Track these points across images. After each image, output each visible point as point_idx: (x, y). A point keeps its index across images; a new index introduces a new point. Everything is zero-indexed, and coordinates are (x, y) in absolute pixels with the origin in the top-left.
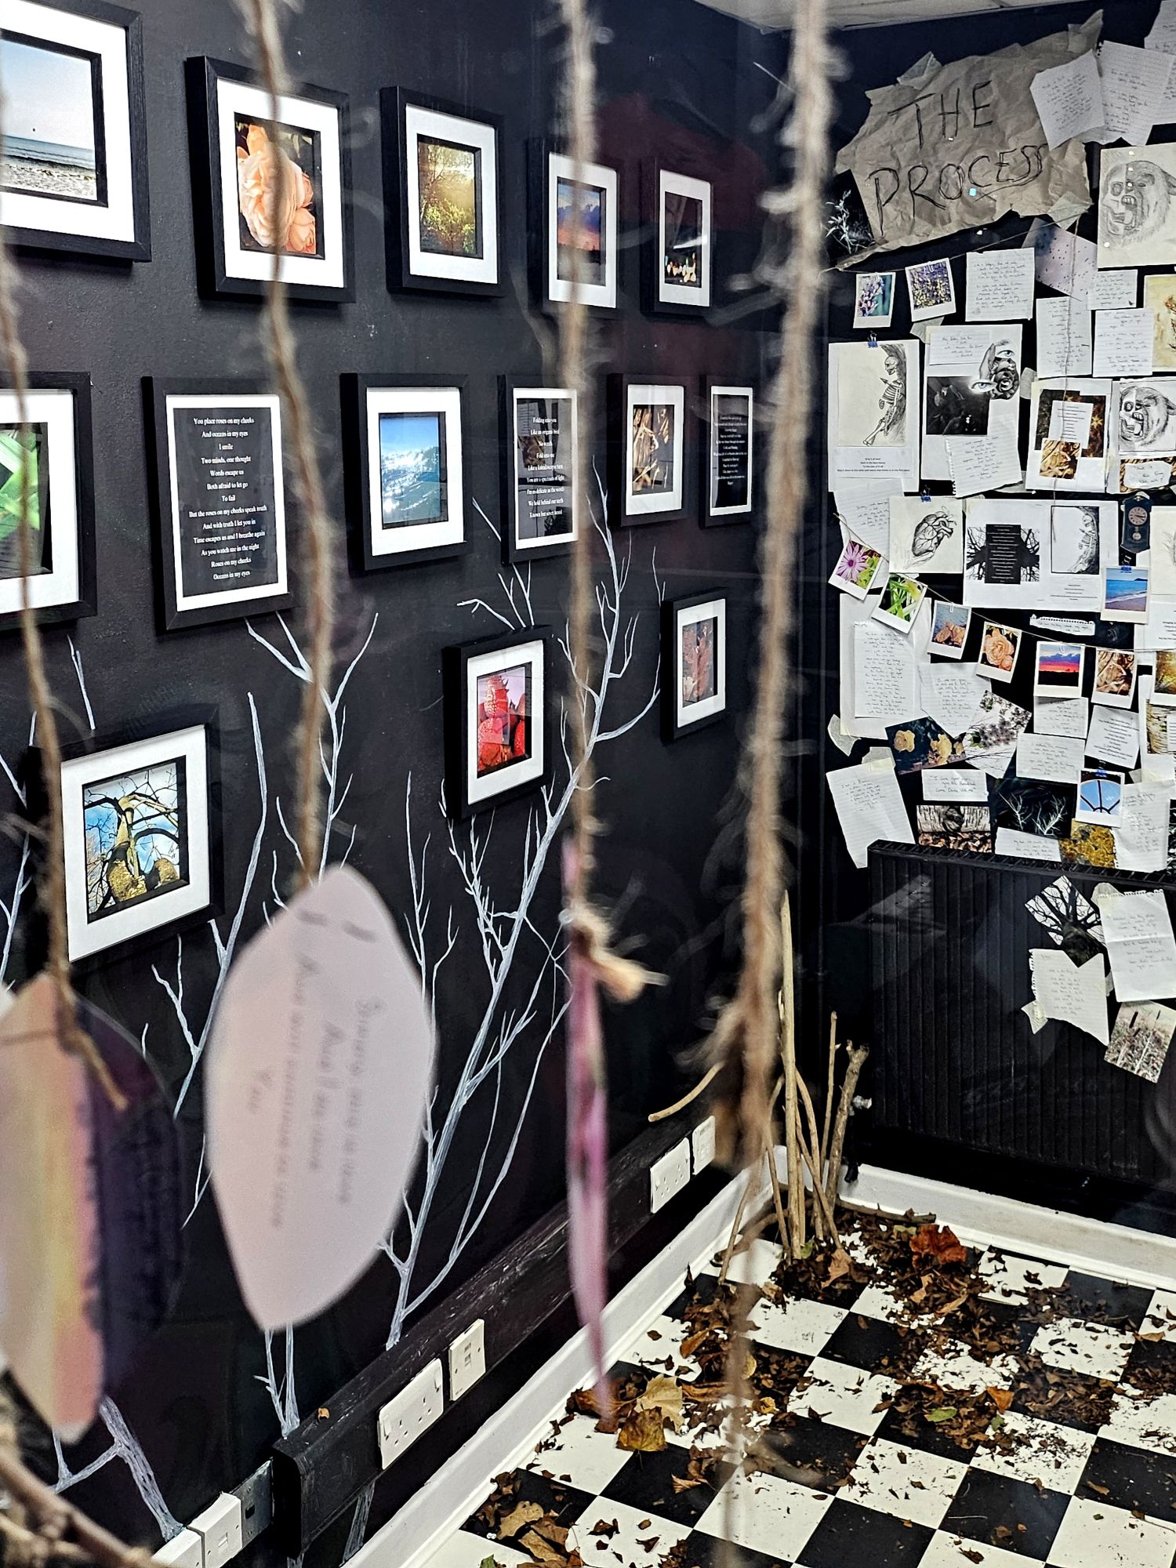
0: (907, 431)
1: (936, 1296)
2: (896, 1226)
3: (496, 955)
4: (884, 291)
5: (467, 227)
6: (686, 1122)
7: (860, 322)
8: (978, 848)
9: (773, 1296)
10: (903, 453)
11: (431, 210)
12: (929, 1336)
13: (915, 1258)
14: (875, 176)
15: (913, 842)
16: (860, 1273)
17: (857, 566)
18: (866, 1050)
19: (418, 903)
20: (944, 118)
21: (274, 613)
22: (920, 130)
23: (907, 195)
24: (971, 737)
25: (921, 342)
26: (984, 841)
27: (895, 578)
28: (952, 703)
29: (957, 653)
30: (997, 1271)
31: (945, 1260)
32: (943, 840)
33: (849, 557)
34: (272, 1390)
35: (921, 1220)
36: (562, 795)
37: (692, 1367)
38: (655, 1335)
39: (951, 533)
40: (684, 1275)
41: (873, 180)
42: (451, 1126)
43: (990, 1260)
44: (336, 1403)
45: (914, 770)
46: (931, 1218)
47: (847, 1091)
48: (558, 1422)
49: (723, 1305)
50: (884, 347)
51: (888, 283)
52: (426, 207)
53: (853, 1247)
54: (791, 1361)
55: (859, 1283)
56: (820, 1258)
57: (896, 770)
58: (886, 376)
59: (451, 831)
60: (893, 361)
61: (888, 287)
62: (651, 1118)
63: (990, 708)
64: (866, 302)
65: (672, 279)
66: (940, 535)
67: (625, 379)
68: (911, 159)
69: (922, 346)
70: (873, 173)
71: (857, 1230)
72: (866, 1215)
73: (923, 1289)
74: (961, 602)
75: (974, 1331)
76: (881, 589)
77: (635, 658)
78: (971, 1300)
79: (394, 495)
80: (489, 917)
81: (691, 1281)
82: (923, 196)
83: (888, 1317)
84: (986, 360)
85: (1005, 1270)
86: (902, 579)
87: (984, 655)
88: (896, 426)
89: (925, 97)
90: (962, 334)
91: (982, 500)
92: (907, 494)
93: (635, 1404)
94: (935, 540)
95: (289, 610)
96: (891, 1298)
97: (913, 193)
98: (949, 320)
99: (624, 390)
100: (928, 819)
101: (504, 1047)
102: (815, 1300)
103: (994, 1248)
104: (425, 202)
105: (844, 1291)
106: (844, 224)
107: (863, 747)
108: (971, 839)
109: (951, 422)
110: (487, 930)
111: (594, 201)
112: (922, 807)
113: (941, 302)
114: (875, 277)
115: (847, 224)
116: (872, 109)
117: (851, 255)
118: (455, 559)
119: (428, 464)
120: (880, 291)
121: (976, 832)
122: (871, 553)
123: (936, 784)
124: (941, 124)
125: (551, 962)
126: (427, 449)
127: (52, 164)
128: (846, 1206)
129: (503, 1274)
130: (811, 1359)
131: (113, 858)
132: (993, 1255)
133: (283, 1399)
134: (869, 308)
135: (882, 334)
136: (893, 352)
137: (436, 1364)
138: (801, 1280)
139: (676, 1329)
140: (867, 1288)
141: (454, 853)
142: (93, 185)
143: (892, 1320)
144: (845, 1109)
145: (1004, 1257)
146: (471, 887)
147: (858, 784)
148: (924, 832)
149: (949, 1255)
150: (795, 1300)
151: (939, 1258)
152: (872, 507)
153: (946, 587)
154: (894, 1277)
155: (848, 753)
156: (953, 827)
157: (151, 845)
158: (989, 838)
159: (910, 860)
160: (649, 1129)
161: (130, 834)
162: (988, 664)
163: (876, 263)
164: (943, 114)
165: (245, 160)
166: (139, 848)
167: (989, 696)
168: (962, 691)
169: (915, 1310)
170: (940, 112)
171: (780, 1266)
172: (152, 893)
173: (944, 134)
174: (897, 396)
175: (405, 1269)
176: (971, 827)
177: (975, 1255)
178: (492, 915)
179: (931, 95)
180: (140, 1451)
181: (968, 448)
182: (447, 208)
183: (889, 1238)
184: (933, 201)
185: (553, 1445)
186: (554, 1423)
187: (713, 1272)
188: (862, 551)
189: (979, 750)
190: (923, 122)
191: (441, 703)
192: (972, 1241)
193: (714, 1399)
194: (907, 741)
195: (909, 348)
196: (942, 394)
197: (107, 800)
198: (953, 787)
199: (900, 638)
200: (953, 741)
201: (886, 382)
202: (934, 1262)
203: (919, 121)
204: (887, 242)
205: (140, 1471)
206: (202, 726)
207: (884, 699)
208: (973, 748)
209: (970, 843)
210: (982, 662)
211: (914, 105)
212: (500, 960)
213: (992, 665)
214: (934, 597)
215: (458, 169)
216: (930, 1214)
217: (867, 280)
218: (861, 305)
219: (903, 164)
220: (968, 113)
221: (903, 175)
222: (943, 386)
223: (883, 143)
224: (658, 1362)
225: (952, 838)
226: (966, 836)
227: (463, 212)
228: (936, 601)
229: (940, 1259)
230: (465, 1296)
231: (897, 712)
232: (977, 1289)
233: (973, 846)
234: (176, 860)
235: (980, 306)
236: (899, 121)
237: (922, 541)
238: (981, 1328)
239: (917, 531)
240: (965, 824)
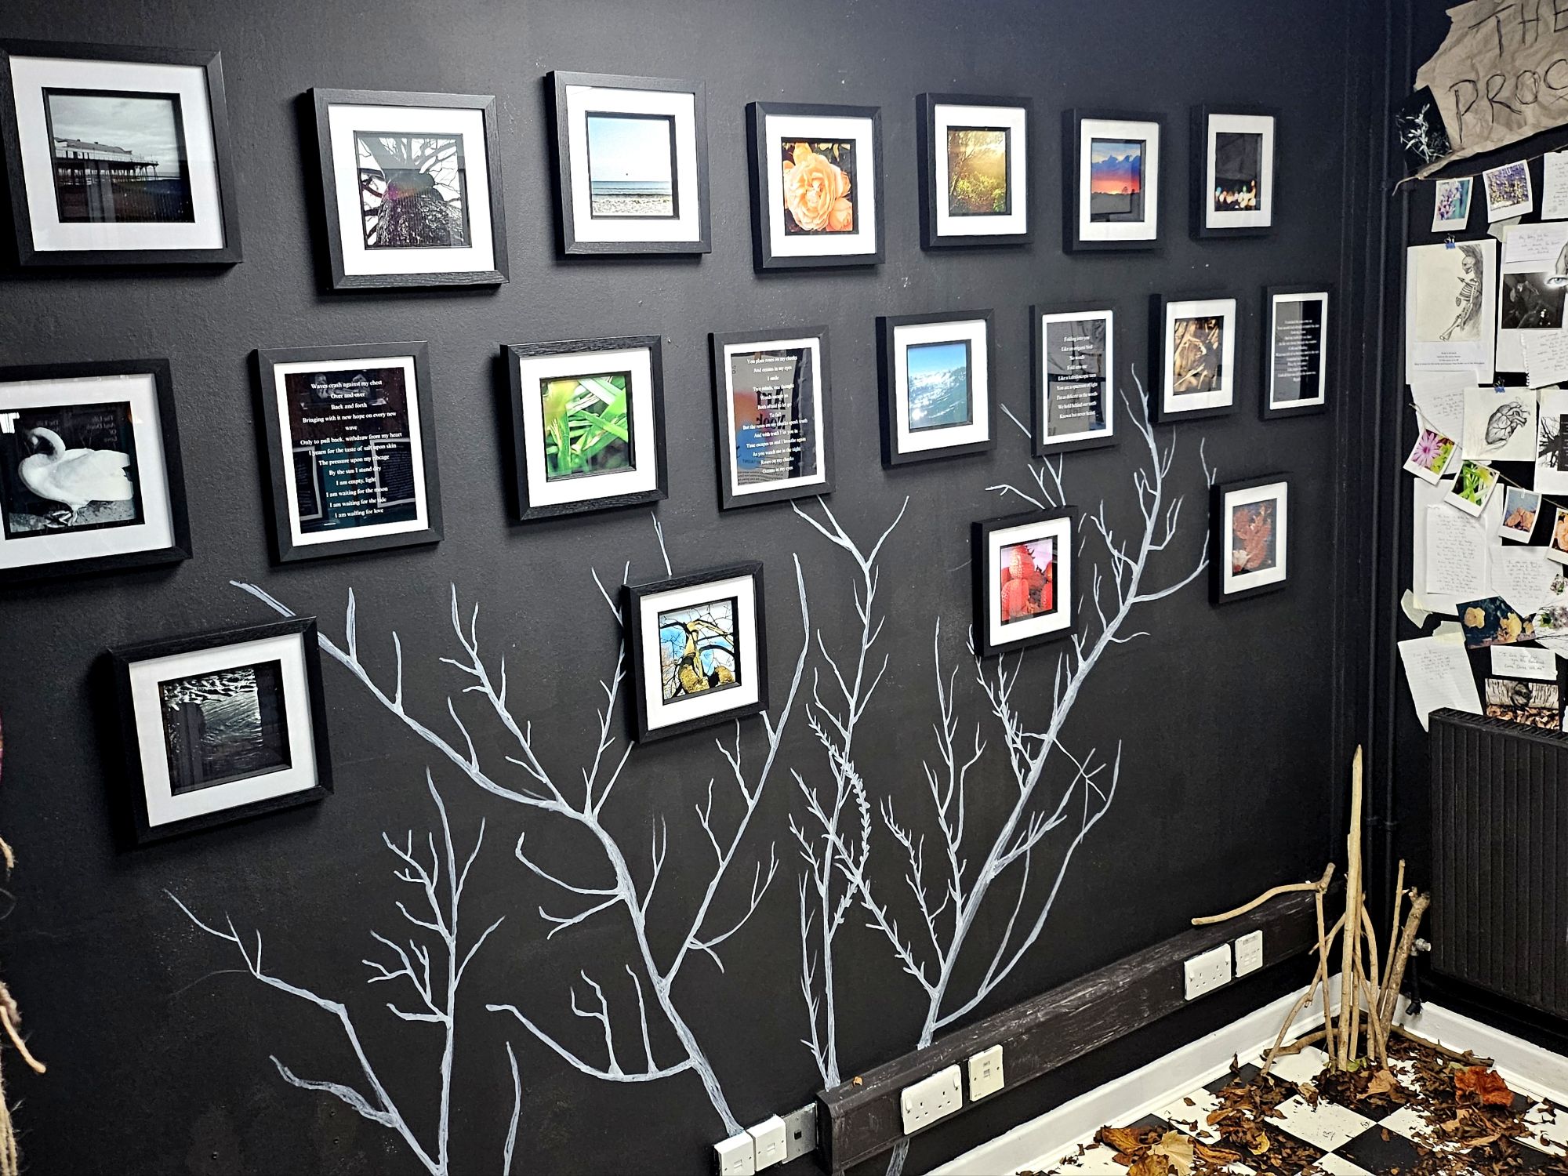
0: (1482, 327)
1: (1467, 1128)
2: (1452, 1063)
3: (1024, 766)
4: (1461, 196)
5: (997, 191)
6: (1230, 933)
7: (1438, 226)
8: (1545, 724)
9: (1308, 1095)
10: (1479, 347)
11: (961, 183)
12: (1449, 1161)
13: (1459, 1093)
14: (1456, 88)
15: (1482, 714)
16: (1399, 1095)
17: (1432, 453)
18: (1427, 899)
19: (947, 718)
20: (1524, 27)
21: (815, 496)
22: (1500, 41)
23: (1485, 103)
24: (1540, 617)
25: (1498, 241)
26: (1552, 717)
27: (1468, 464)
28: (1522, 584)
29: (1525, 537)
30: (1544, 1122)
31: (1487, 1100)
32: (1511, 714)
33: (1425, 444)
34: (817, 1053)
35: (1477, 1061)
36: (1094, 644)
37: (1212, 1133)
38: (1189, 1102)
39: (1524, 423)
40: (1231, 1061)
41: (1453, 93)
42: (980, 893)
43: (1541, 1111)
44: (870, 1076)
45: (1483, 645)
46: (1489, 1063)
47: (1408, 933)
48: (1084, 1146)
49: (1258, 1092)
50: (1461, 248)
51: (1465, 186)
52: (957, 181)
53: (1403, 1071)
54: (1305, 1150)
55: (1395, 1103)
56: (1365, 1074)
57: (1466, 644)
58: (1463, 275)
59: (979, 665)
60: (1471, 261)
61: (1465, 191)
62: (1194, 921)
63: (1562, 591)
64: (1445, 207)
65: (1221, 206)
66: (1514, 425)
67: (1163, 299)
68: (1490, 69)
69: (1499, 245)
70: (1453, 86)
71: (1411, 1059)
72: (1426, 1048)
73: (1457, 1120)
74: (1531, 489)
75: (1494, 1166)
76: (1454, 474)
77: (1179, 533)
78: (1504, 1140)
79: (922, 407)
80: (1017, 736)
81: (1236, 1068)
82: (1501, 103)
83: (1413, 1136)
84: (1563, 256)
85: (1553, 1122)
86: (1475, 465)
87: (1556, 540)
88: (1472, 322)
89: (1503, 9)
90: (1539, 232)
91: (1557, 390)
92: (1481, 386)
93: (1150, 1148)
94: (1509, 429)
95: (828, 494)
96: (1423, 1122)
97: (1491, 101)
98: (1526, 219)
99: (1163, 308)
100: (1497, 692)
101: (1033, 840)
102: (1347, 1107)
103: (1550, 1101)
104: (955, 178)
105: (1378, 1106)
106: (1423, 136)
107: (1434, 621)
108: (1539, 714)
109: (1525, 316)
110: (1015, 746)
111: (1135, 152)
112: (1490, 680)
113: (1518, 202)
114: (1453, 183)
115: (1426, 136)
116: (1452, 26)
117: (1429, 165)
118: (982, 453)
119: (955, 381)
120: (1458, 196)
121: (1544, 708)
122: (1445, 441)
123: (1505, 660)
124: (1521, 32)
125: (1082, 779)
126: (954, 369)
127: (640, 195)
128: (1409, 1036)
129: (1027, 1016)
130: (1324, 1153)
131: (683, 662)
132: (1546, 1107)
133: (826, 1062)
134: (1447, 213)
135: (1459, 236)
136: (1470, 252)
137: (955, 1070)
138: (1339, 1088)
139: (1208, 1102)
140: (1403, 1108)
141: (982, 683)
142: (670, 205)
143: (1416, 1140)
144: (1405, 948)
145: (1556, 1111)
146: (999, 710)
147: (1428, 655)
148: (1491, 704)
149: (1494, 1098)
150: (1329, 1103)
151: (1481, 1097)
152: (1447, 399)
153: (1518, 474)
154: (1433, 1104)
155: (1420, 626)
156: (1521, 702)
157: (712, 657)
158: (1556, 715)
159: (1467, 729)
160: (1193, 930)
161: (695, 648)
162: (1559, 549)
163: (1453, 170)
164: (1524, 22)
165: (792, 170)
166: (702, 657)
167: (1560, 580)
168: (1533, 573)
169: (1442, 1136)
170: (1520, 20)
171: (1324, 1072)
172: (713, 689)
173: (1524, 42)
174: (1474, 293)
175: (936, 994)
176: (1539, 703)
177: (1528, 1104)
178: (1020, 734)
179: (1511, 6)
180: (709, 1068)
181: (1543, 340)
182: (977, 179)
183: (1441, 1071)
184: (1509, 107)
185: (1075, 1162)
186: (1080, 1146)
187: (1260, 1064)
188: (1437, 439)
189: (1548, 630)
190: (1503, 31)
191: (970, 566)
192: (1529, 1090)
193: (1221, 1162)
194: (1477, 618)
195: (1486, 247)
196: (1517, 291)
197: (677, 623)
198: (1521, 664)
199: (1473, 521)
200: (1523, 620)
201: (1462, 280)
202: (1476, 1100)
203: (1499, 31)
204: (1463, 149)
205: (710, 1082)
206: (751, 576)
207: (1455, 577)
208: (1542, 629)
209: (1537, 719)
210: (1553, 547)
211: (1494, 18)
212: (1028, 770)
213: (1562, 550)
214: (1507, 484)
215: (989, 146)
216: (1489, 1059)
217: (1447, 186)
218: (1440, 209)
219: (1481, 74)
220: (1548, 19)
221: (1481, 85)
222: (1519, 282)
223: (1464, 56)
224: (1184, 1123)
225: (1519, 712)
226: (1534, 711)
227: (993, 180)
228: (1508, 488)
229: (1482, 1099)
230: (990, 1026)
231: (1469, 590)
232: (1514, 1132)
233: (1541, 722)
234: (733, 668)
235: (1557, 204)
236: (1479, 34)
237: (1495, 430)
238: (1503, 1165)
239: (1490, 420)
240: (1532, 700)
